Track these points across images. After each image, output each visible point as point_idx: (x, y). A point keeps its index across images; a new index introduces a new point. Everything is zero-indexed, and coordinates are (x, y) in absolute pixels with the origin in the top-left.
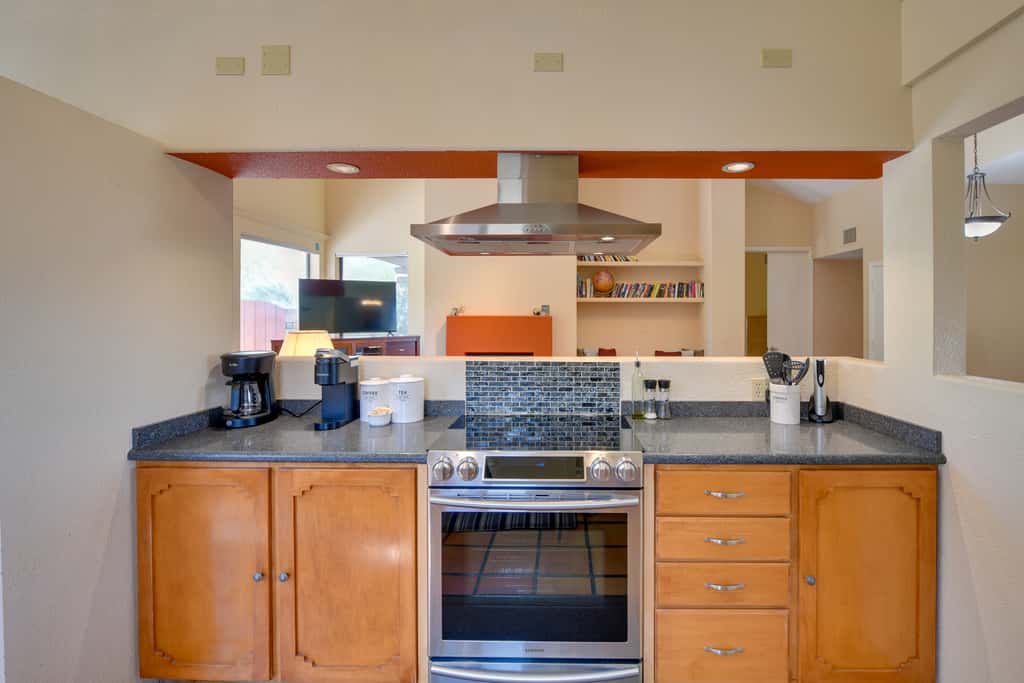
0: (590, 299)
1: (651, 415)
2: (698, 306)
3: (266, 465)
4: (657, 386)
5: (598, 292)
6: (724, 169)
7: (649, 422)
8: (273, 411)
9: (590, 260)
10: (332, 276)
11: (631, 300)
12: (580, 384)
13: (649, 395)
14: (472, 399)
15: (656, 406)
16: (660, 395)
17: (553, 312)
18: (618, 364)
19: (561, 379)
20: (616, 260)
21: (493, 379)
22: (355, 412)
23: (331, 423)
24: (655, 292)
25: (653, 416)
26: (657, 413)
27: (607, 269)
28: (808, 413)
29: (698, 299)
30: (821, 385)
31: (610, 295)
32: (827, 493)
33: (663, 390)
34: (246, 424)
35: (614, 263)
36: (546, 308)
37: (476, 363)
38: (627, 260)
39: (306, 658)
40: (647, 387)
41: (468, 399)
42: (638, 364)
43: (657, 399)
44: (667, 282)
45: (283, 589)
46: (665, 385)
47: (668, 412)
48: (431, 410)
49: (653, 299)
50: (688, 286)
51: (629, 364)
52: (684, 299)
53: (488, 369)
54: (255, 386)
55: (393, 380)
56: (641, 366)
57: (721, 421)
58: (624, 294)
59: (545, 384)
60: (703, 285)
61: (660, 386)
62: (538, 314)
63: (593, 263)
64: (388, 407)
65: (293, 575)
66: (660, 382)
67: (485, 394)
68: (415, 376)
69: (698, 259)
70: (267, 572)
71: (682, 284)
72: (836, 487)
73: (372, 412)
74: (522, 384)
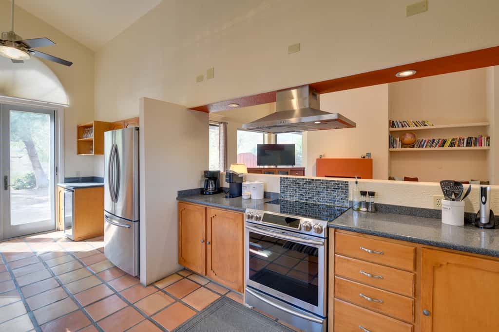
0: (399, 149)
1: (363, 209)
2: (485, 152)
3: (205, 206)
4: (368, 194)
5: (404, 145)
6: (397, 75)
7: (362, 212)
8: (219, 190)
9: (399, 127)
10: (273, 142)
11: (428, 149)
12: (328, 190)
13: (363, 199)
14: (282, 193)
15: (367, 205)
16: (368, 199)
17: (372, 157)
18: (348, 182)
19: (319, 187)
20: (417, 126)
21: (290, 185)
22: (240, 194)
23: (232, 196)
24: (448, 144)
25: (365, 209)
26: (367, 209)
27: (411, 132)
28: (471, 220)
29: (484, 147)
30: (484, 203)
31: (413, 147)
32: (441, 265)
33: (370, 197)
34: (210, 194)
35: (416, 128)
36: (369, 154)
37: (284, 178)
38: (425, 125)
39: (214, 272)
40: (361, 195)
41: (281, 193)
42: (357, 183)
43: (367, 201)
44: (458, 136)
45: (209, 247)
46: (372, 194)
47: (373, 208)
48: (266, 195)
49: (446, 148)
50: (476, 139)
51: (353, 182)
52: (473, 148)
53: (288, 181)
54: (213, 181)
55: (253, 183)
56: (358, 184)
57: (407, 218)
58: (423, 145)
59: (312, 189)
60: (488, 138)
61: (369, 195)
62: (364, 157)
63: (401, 129)
64: (250, 192)
65: (211, 243)
66: (369, 192)
67: (287, 191)
68: (261, 181)
69: (485, 120)
70: (205, 240)
71: (471, 138)
72: (448, 263)
73: (245, 193)
74: (302, 188)
